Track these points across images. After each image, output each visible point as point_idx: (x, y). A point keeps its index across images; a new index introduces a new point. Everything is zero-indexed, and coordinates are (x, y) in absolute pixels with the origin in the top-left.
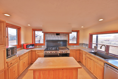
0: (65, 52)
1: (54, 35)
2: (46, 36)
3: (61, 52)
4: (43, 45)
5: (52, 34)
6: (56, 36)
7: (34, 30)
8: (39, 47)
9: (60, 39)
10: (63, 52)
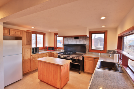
0: (77, 58)
1: (72, 39)
2: (64, 40)
3: (72, 57)
4: (62, 49)
5: (70, 37)
6: (74, 40)
7: (56, 34)
8: (58, 51)
9: (78, 43)
10: (74, 58)
